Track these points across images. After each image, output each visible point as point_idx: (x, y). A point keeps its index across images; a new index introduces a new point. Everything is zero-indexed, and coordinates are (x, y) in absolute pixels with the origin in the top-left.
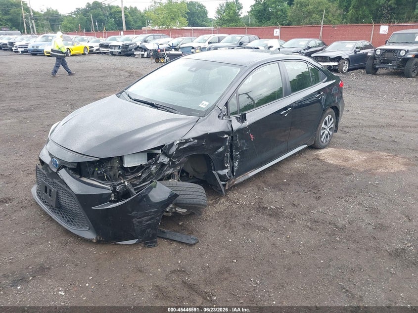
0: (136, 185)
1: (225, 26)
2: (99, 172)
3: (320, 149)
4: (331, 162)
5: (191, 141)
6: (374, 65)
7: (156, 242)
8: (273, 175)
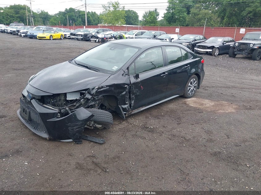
0: (72, 110)
1: (147, 26)
2: (53, 102)
3: (188, 98)
4: (192, 105)
5: (105, 87)
6: (234, 52)
7: (81, 141)
8: (156, 110)
